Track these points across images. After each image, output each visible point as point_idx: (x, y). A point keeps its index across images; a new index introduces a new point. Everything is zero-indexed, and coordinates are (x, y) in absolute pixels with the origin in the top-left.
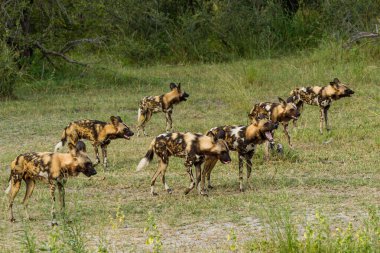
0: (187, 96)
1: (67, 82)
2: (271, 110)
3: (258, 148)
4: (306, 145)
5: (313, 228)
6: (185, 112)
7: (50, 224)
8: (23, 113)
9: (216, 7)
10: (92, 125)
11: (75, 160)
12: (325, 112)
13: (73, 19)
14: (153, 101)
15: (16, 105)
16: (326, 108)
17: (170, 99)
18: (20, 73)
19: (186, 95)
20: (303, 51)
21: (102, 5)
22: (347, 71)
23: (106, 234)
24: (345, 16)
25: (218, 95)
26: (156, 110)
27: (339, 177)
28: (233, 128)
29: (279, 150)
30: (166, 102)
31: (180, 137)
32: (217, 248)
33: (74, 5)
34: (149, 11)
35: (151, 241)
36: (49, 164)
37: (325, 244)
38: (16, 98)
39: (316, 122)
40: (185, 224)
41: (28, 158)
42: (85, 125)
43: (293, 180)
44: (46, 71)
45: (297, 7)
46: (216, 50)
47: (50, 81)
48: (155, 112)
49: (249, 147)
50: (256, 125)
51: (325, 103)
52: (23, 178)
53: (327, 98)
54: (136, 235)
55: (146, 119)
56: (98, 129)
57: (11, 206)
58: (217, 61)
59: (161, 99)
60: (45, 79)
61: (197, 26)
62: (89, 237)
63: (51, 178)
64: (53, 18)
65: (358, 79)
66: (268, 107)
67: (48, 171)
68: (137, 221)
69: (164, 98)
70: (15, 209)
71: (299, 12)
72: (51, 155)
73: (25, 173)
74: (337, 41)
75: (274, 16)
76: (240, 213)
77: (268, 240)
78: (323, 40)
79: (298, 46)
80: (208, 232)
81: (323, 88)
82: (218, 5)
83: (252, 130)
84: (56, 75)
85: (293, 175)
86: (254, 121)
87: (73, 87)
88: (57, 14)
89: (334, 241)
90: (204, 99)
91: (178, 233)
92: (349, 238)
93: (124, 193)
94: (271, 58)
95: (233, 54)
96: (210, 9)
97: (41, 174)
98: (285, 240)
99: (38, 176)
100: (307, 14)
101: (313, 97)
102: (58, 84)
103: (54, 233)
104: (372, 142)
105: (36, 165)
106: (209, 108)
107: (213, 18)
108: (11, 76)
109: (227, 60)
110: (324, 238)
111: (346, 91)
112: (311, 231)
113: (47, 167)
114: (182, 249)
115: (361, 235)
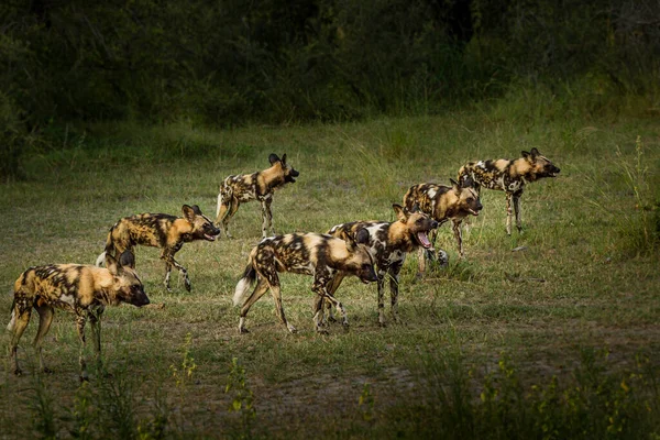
0: (296, 174)
1: (104, 152)
2: (437, 198)
3: (408, 258)
4: (484, 254)
5: (495, 385)
6: (292, 200)
7: (77, 379)
8: (34, 201)
9: (341, 34)
10: (154, 221)
11: (117, 280)
12: (515, 201)
13: (114, 51)
14: (242, 183)
15: (23, 189)
16: (517, 194)
17: (269, 179)
18: (31, 138)
19: (294, 173)
20: (480, 103)
21: (161, 31)
22: (549, 135)
23: (166, 394)
24: (546, 47)
25: (345, 173)
26: (246, 196)
27: (536, 303)
28: (370, 225)
29: (442, 261)
30: (262, 185)
31: (297, 239)
32: (343, 417)
33: (116, 30)
34: (235, 39)
35: (237, 406)
36: (76, 283)
37: (514, 410)
38: (23, 178)
39: (500, 217)
40: (291, 379)
41: (42, 274)
42: (143, 221)
43: (464, 309)
44: (71, 135)
45: (472, 33)
46: (342, 102)
47: (78, 152)
48: (245, 201)
49: (393, 257)
50: (404, 222)
51: (515, 186)
52: (35, 305)
53: (518, 177)
54: (214, 396)
55: (231, 212)
56: (164, 226)
57: (15, 349)
58: (344, 120)
59: (255, 179)
60: (69, 147)
61: (312, 63)
62: (139, 399)
63: (78, 304)
64: (82, 50)
65: (568, 148)
66: (432, 193)
67: (74, 294)
68: (216, 373)
69: (260, 178)
70: (21, 354)
71: (474, 40)
72: (79, 269)
73: (38, 297)
74: (534, 87)
75: (433, 47)
76: (379, 361)
77: (425, 404)
78: (511, 86)
79: (472, 95)
80: (329, 391)
81: (512, 163)
82: (345, 31)
83: (398, 229)
84: (86, 141)
85: (463, 300)
86: (402, 216)
87: (114, 160)
88: (88, 44)
89: (528, 406)
90: (323, 179)
91: (281, 393)
92: (553, 401)
93: (195, 329)
94: (430, 114)
95: (368, 109)
96: (332, 37)
97: (64, 298)
98: (451, 404)
99: (58, 302)
100: (487, 44)
101: (496, 177)
102: (90, 156)
103: (83, 393)
104: (589, 248)
105: (56, 285)
106: (331, 195)
107: (337, 50)
108: (16, 143)
109: (358, 117)
110: (513, 401)
111: (546, 167)
112: (492, 391)
113: (72, 288)
114: (288, 418)
115: (571, 397)
